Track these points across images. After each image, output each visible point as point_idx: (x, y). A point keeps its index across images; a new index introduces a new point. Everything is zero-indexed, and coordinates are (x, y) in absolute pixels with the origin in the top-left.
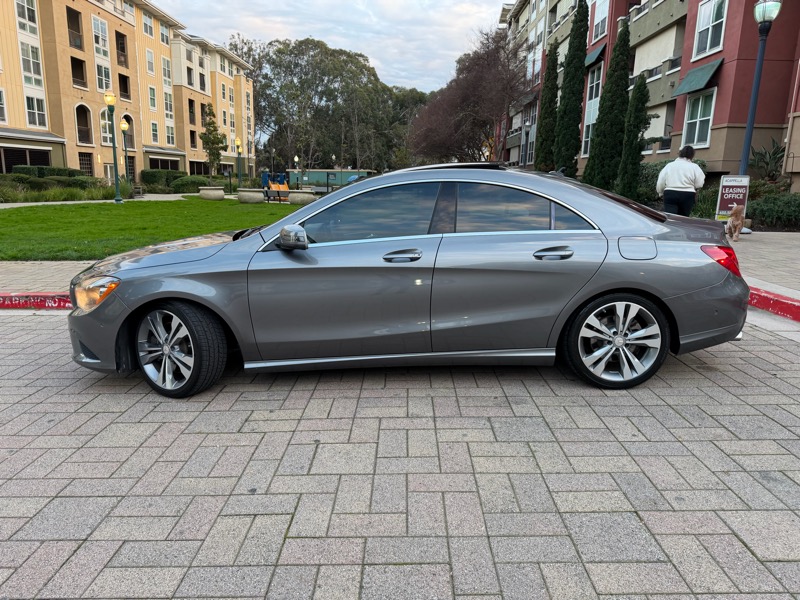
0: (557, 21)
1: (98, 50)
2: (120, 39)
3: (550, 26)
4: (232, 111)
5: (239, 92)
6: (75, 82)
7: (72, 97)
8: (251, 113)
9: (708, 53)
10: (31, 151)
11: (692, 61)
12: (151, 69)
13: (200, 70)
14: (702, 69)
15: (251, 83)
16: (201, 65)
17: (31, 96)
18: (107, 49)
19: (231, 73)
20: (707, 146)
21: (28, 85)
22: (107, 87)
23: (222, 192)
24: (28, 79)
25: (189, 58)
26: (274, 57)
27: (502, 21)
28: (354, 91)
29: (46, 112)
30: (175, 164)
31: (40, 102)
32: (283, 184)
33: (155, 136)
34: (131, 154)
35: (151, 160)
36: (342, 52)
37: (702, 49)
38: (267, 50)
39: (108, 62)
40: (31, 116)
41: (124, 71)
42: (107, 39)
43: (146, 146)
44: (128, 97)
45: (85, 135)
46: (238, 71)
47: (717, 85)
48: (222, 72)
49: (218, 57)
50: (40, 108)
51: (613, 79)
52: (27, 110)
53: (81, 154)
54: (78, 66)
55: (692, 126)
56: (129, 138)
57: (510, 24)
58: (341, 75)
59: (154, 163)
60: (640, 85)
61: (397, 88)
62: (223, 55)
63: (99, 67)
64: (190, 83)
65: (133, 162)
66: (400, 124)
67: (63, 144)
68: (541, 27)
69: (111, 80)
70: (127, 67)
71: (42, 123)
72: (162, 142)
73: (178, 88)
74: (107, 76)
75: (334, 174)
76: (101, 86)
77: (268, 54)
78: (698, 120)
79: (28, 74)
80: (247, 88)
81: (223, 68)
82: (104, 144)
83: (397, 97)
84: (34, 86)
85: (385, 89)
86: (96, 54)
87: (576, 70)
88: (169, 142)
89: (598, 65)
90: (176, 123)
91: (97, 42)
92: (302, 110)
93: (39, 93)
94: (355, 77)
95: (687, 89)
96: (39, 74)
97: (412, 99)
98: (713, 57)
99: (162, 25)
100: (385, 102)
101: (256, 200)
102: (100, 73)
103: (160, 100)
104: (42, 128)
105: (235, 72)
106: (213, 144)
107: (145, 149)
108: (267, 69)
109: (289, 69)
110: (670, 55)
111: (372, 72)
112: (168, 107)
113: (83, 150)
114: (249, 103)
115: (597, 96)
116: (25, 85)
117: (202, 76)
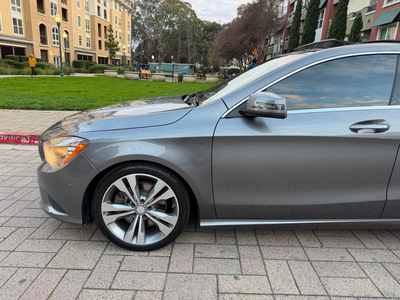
4: (120, 31)
5: (124, 20)
6: (38, 11)
7: (37, 19)
8: (130, 32)
10: (15, 47)
11: (383, 7)
12: (79, 6)
13: (104, 8)
14: (390, 12)
15: (130, 16)
16: (105, 5)
17: (15, 18)
19: (120, 10)
21: (14, 12)
22: (56, 14)
23: (116, 73)
24: (13, 8)
25: (99, 1)
26: (142, 3)
28: (184, 22)
29: (23, 27)
30: (90, 58)
31: (20, 21)
32: (148, 70)
33: (80, 42)
34: (68, 52)
35: (78, 55)
39: (56, 1)
40: (15, 28)
41: (65, 7)
43: (76, 48)
44: (67, 21)
45: (44, 40)
46: (124, 10)
48: (115, 10)
49: (114, 2)
50: (20, 24)
52: (13, 25)
53: (42, 50)
56: (67, 43)
58: (178, 14)
59: (80, 57)
60: (359, 19)
61: (206, 22)
62: (116, 0)
63: (52, 4)
64: (99, 15)
65: (69, 56)
66: (207, 40)
67: (32, 45)
69: (57, 11)
70: (66, 4)
71: (21, 33)
72: (84, 46)
73: (92, 17)
74: (56, 8)
76: (52, 14)
77: (139, 1)
79: (13, 6)
80: (128, 19)
81: (116, 7)
82: (54, 45)
83: (206, 26)
84: (16, 12)
85: (200, 22)
87: (314, 11)
88: (87, 46)
89: (322, 10)
90: (91, 36)
92: (156, 31)
93: (19, 16)
94: (184, 15)
95: (380, 23)
96: (19, 5)
97: (213, 28)
98: (397, 5)
100: (199, 28)
101: (134, 78)
102: (52, 7)
103: (83, 23)
104: (21, 35)
105: (122, 10)
106: (112, 47)
107: (75, 49)
108: (138, 9)
109: (150, 10)
110: (368, 4)
111: (193, 13)
112: (87, 27)
113: (43, 48)
114: (129, 26)
115: (320, 27)
116: (12, 11)
117: (105, 11)
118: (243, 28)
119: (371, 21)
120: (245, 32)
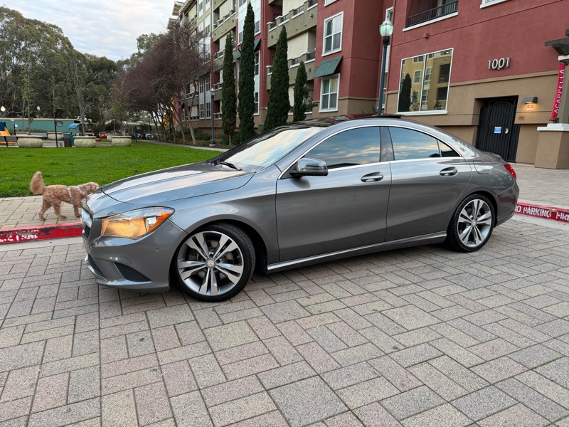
0: (221, 19)
3: (215, 22)
9: (333, 51)
11: (323, 55)
14: (330, 61)
20: (336, 110)
27: (174, 14)
28: (52, 55)
36: (36, 22)
37: (328, 48)
47: (340, 72)
51: (279, 63)
55: (325, 97)
57: (181, 17)
58: (39, 41)
60: (302, 69)
61: (89, 56)
66: (95, 84)
68: (208, 22)
78: (329, 93)
83: (90, 63)
85: (79, 56)
89: (256, 53)
94: (51, 43)
95: (322, 74)
97: (103, 66)
98: (336, 55)
100: (79, 66)
110: (306, 51)
111: (66, 42)
115: (257, 74)
118: (156, 69)
119: (312, 70)
120: (158, 75)
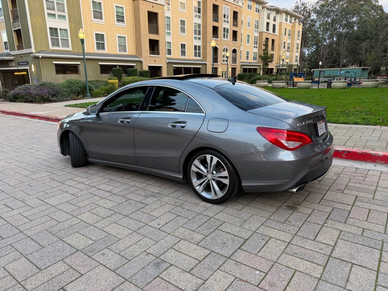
1: (225, 21)
2: (235, 14)
4: (289, 41)
5: (294, 31)
6: (213, 36)
8: (299, 42)
10: (193, 68)
12: (249, 26)
13: (274, 23)
15: (302, 25)
16: (275, 20)
17: (196, 45)
18: (229, 20)
19: (291, 22)
21: (196, 40)
22: (227, 37)
23: (267, 83)
24: (196, 38)
25: (268, 18)
26: (319, 9)
28: (366, 21)
29: (201, 51)
30: (255, 70)
31: (199, 47)
32: (301, 77)
33: (247, 57)
34: (235, 67)
35: (244, 69)
38: (315, 6)
39: (228, 26)
40: (195, 53)
41: (235, 29)
42: (229, 15)
44: (236, 40)
45: (215, 60)
46: (295, 20)
48: (286, 22)
49: (284, 15)
50: (199, 50)
52: (194, 51)
53: (213, 68)
54: (215, 29)
56: (234, 60)
58: (358, 13)
59: (245, 70)
62: (287, 13)
63: (224, 29)
64: (268, 30)
65: (235, 70)
67: (206, 64)
69: (229, 34)
70: (237, 27)
71: (199, 56)
72: (251, 60)
73: (261, 33)
74: (228, 32)
75: (324, 72)
76: (224, 37)
77: (315, 8)
79: (196, 36)
80: (299, 28)
81: (286, 20)
82: (223, 63)
84: (198, 40)
86: (224, 23)
88: (254, 60)
90: (259, 50)
91: (225, 17)
93: (199, 43)
96: (200, 35)
99: (257, 4)
101: (281, 87)
102: (224, 31)
103: (252, 40)
104: (199, 58)
105: (293, 21)
106: (266, 60)
107: (241, 64)
108: (314, 16)
109: (327, 14)
111: (380, 8)
112: (256, 43)
113: (214, 66)
114: (299, 36)
116: (194, 40)
117: (274, 26)
